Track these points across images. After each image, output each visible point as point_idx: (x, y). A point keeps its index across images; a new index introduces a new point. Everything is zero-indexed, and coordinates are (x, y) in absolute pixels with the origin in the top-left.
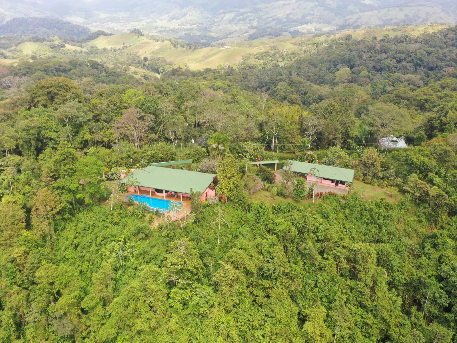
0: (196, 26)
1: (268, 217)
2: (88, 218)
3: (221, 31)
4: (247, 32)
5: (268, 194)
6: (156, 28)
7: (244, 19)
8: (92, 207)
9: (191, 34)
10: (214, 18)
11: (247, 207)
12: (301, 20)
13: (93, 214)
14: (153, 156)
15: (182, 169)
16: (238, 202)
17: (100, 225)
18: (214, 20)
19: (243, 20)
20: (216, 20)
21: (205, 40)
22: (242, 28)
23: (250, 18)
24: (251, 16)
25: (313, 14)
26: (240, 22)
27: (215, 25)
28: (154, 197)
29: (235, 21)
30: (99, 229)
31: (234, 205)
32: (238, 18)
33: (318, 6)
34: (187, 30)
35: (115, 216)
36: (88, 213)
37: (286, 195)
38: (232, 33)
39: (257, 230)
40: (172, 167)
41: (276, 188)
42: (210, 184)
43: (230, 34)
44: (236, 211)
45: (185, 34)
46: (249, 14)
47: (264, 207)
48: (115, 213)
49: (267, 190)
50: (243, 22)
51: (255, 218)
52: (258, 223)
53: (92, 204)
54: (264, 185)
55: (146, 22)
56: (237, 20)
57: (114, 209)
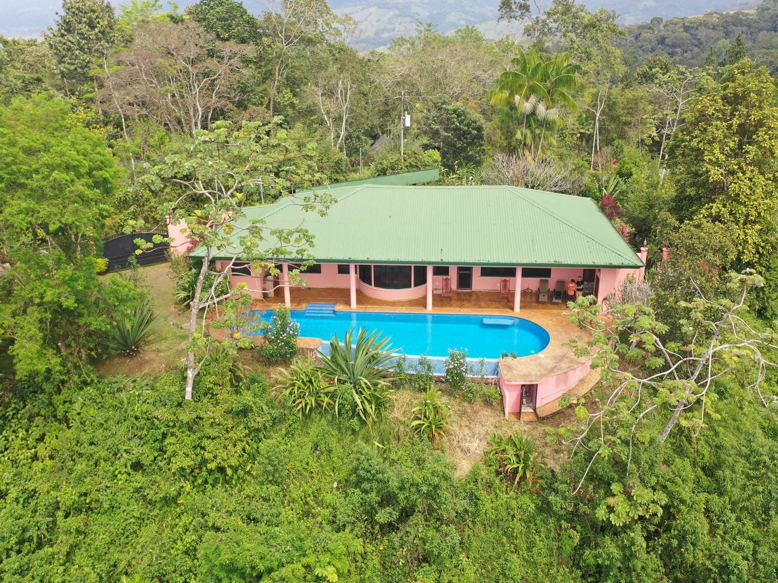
2: (37, 466)
8: (56, 398)
12: (374, 39)
13: (69, 433)
17: (122, 498)
25: (393, 30)
28: (373, 310)
30: (116, 522)
33: (400, 15)
35: (212, 432)
36: (36, 433)
48: (210, 412)
53: (58, 377)
57: (202, 392)
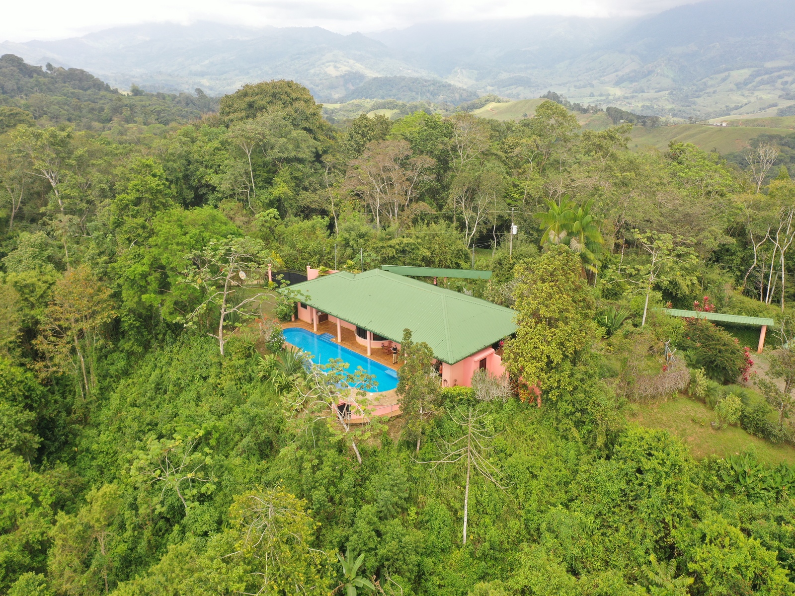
0: (667, 92)
1: (677, 497)
3: (716, 103)
4: (775, 105)
5: (701, 412)
6: (590, 96)
7: (771, 82)
9: (655, 107)
10: (707, 79)
11: (601, 441)
14: (403, 252)
15: (459, 290)
16: (573, 413)
17: (193, 387)
18: (705, 84)
19: (768, 83)
20: (710, 83)
21: (682, 117)
22: (764, 97)
23: (786, 79)
24: (788, 75)
26: (761, 87)
27: (707, 91)
28: (347, 346)
29: (750, 86)
30: (188, 396)
31: (559, 421)
32: (758, 79)
34: (648, 99)
37: (776, 432)
38: (741, 107)
39: (621, 536)
40: (437, 282)
41: (738, 400)
42: (501, 337)
43: (737, 108)
44: (561, 443)
45: (643, 106)
46: (784, 72)
47: (661, 455)
49: (703, 401)
50: (768, 87)
51: (623, 486)
52: (631, 508)
54: (693, 381)
55: (575, 86)
56: (754, 84)
